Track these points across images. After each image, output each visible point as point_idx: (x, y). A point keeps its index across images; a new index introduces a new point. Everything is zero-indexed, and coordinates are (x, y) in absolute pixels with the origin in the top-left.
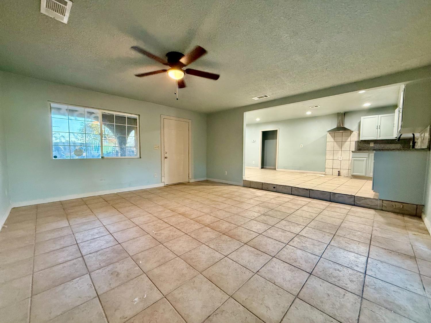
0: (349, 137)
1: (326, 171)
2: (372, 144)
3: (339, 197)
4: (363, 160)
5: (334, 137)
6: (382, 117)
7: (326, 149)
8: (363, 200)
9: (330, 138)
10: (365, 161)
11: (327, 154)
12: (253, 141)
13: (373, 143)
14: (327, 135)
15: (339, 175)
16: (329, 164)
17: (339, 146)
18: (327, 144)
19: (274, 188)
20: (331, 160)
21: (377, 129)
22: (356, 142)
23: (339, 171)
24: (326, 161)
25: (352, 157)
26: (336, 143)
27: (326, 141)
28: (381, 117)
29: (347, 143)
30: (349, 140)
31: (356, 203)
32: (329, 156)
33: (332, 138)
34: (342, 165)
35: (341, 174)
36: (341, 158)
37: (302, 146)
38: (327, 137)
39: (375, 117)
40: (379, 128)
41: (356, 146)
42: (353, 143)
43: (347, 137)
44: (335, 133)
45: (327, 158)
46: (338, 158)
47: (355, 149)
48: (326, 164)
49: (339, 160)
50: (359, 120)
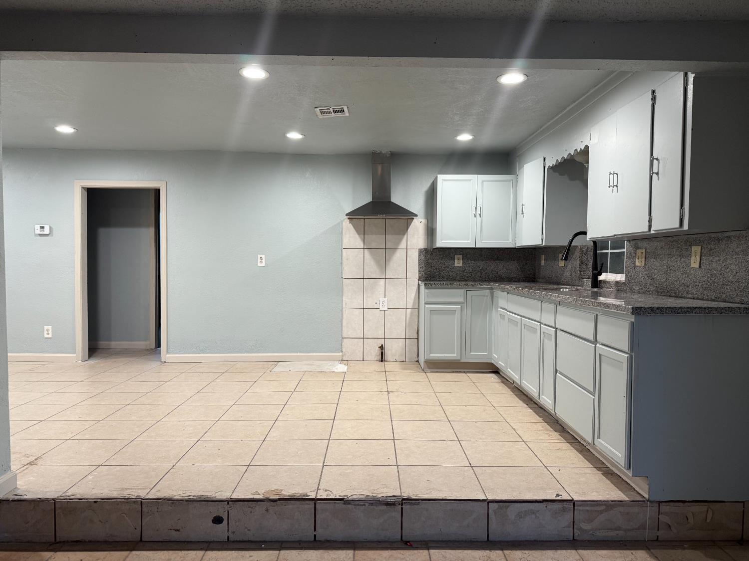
0: (404, 234)
1: (344, 350)
2: (459, 259)
3: (520, 516)
4: (453, 312)
5: (362, 232)
6: (485, 183)
7: (341, 273)
8: (601, 512)
9: (351, 237)
10: (457, 315)
11: (345, 289)
12: (38, 232)
13: (461, 257)
14: (344, 223)
15: (382, 360)
16: (352, 323)
17: (378, 262)
18: (344, 254)
19: (218, 520)
20: (357, 312)
21: (475, 216)
22: (420, 251)
23: (382, 348)
24: (344, 316)
25: (426, 303)
26: (371, 254)
27: (342, 246)
28: (484, 181)
29: (399, 255)
30: (403, 245)
31: (580, 529)
32: (351, 299)
33: (357, 236)
34: (388, 325)
35: (388, 355)
36: (386, 304)
37: (263, 261)
38: (342, 233)
39: (470, 180)
40: (480, 215)
41: (423, 265)
42: (414, 257)
43: (399, 234)
44: (364, 219)
45: (346, 304)
46: (378, 304)
47: (419, 274)
48: (344, 324)
49: (381, 309)
50: (431, 182)
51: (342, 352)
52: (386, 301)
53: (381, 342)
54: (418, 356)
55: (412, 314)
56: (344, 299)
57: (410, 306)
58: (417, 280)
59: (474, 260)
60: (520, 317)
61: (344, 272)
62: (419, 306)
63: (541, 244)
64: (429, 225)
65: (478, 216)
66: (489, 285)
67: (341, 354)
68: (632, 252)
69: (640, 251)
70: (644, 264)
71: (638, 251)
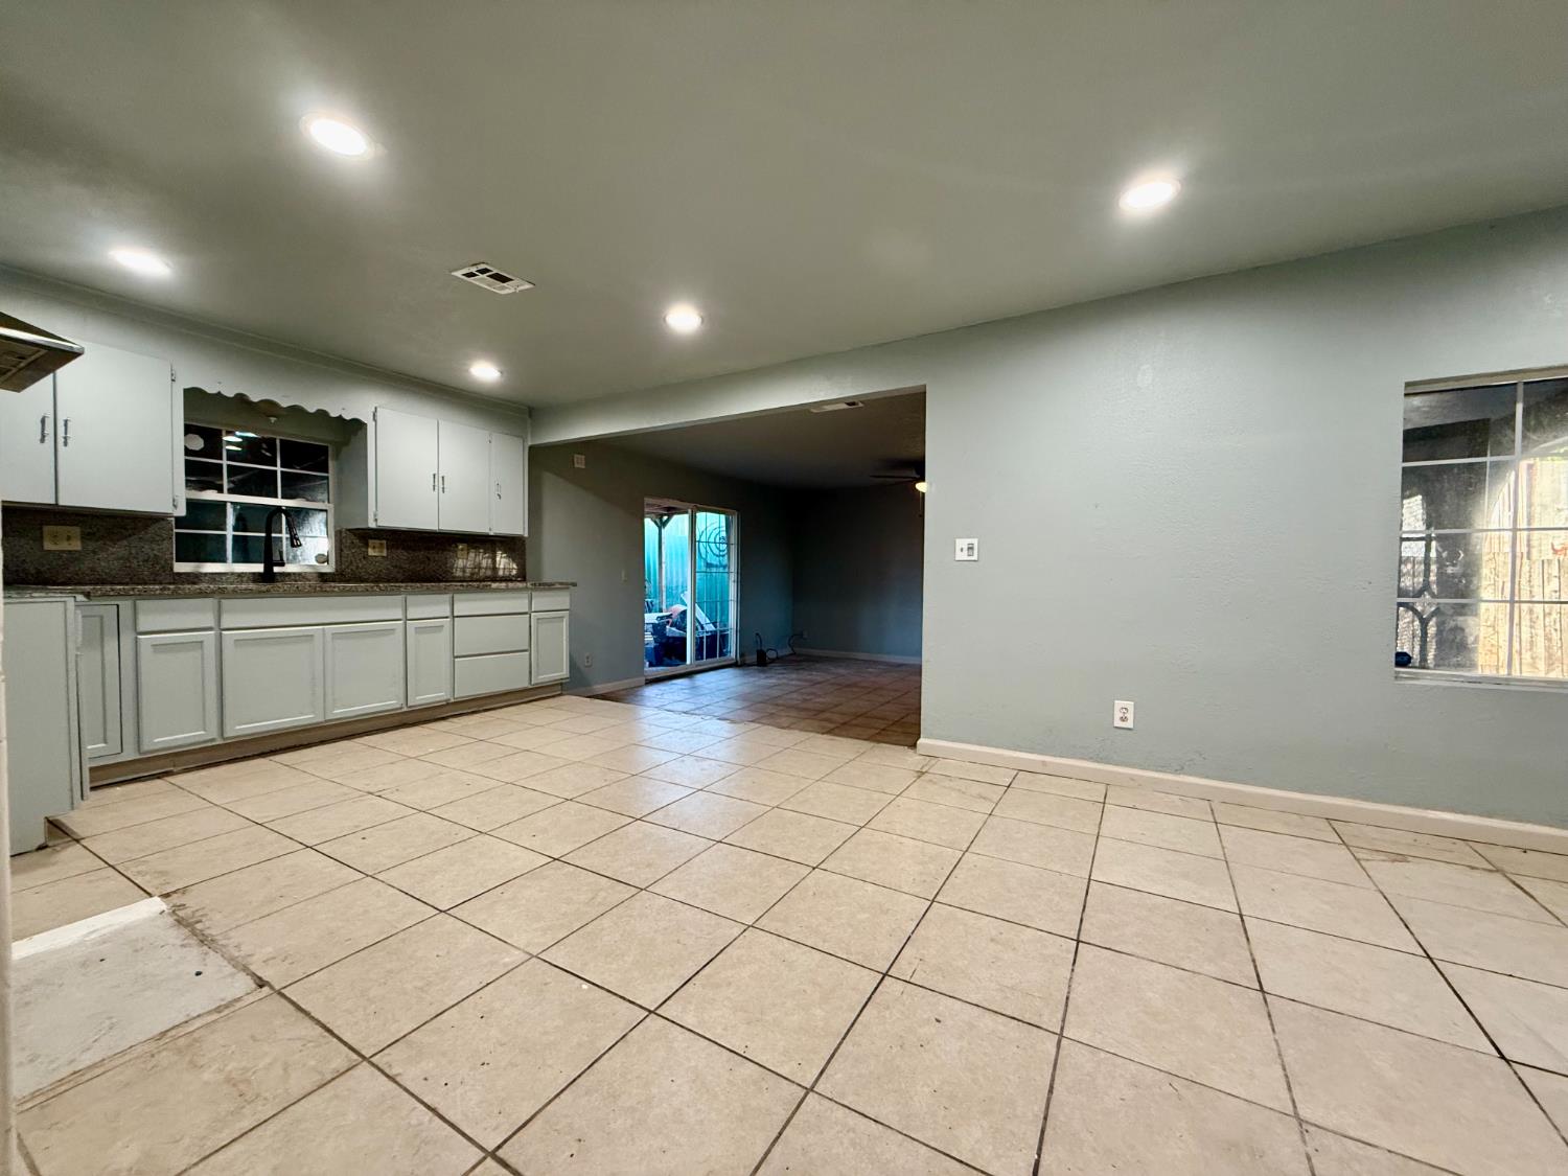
60: (320, 627)
68: (356, 541)
69: (377, 542)
70: (385, 554)
71: (371, 542)
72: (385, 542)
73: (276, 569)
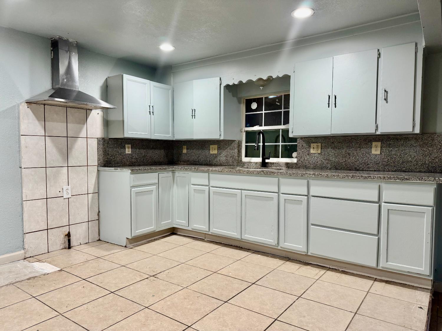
1: (26, 246)
2: (128, 148)
5: (44, 120)
7: (20, 162)
11: (25, 180)
13: (130, 146)
14: (21, 107)
15: (69, 247)
16: (34, 216)
17: (60, 151)
18: (22, 141)
20: (40, 203)
21: (150, 114)
22: (99, 140)
23: (68, 235)
24: (25, 209)
25: (132, 187)
26: (52, 141)
27: (19, 131)
28: (154, 86)
29: (80, 143)
32: (32, 190)
33: (37, 122)
34: (73, 212)
35: (73, 240)
36: (69, 192)
38: (19, 118)
39: (145, 84)
40: (153, 112)
41: (101, 152)
42: (94, 145)
43: (79, 123)
44: (44, 105)
45: (26, 196)
46: (61, 192)
47: (98, 161)
48: (25, 219)
49: (64, 197)
50: (106, 78)
51: (24, 249)
52: (70, 189)
53: (66, 230)
54: (99, 236)
55: (93, 198)
56: (24, 191)
57: (91, 191)
58: (96, 167)
59: (139, 149)
60: (240, 191)
61: (23, 160)
62: (98, 190)
63: (219, 138)
64: (105, 117)
65: (152, 113)
66: (173, 168)
67: (23, 252)
68: (305, 145)
69: (315, 144)
70: (319, 152)
71: (312, 145)
72: (320, 144)
73: (267, 161)
